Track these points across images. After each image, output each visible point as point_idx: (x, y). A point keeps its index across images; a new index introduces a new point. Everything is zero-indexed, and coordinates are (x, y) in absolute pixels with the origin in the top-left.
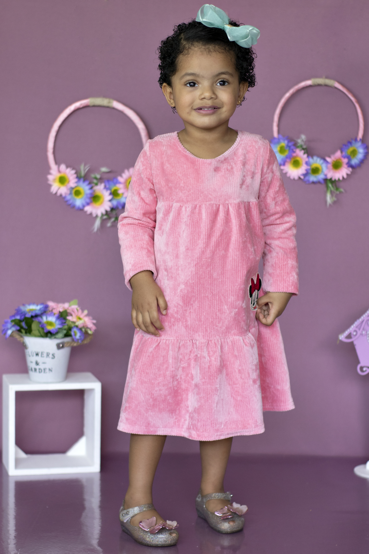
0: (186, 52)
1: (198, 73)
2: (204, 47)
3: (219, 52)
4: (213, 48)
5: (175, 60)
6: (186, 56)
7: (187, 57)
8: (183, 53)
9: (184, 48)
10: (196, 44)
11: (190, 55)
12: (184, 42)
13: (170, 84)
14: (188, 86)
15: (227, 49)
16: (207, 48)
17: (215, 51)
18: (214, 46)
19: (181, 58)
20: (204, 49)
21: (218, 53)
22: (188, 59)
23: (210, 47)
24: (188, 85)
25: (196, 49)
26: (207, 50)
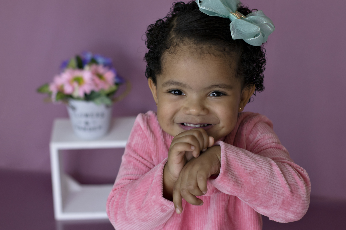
0: (172, 48)
1: (184, 83)
2: (195, 46)
3: (215, 55)
4: (208, 48)
5: (160, 56)
6: (172, 55)
7: (173, 57)
8: (170, 49)
9: (171, 43)
10: (186, 40)
11: (177, 55)
12: (173, 34)
13: (155, 81)
14: (172, 94)
15: (227, 49)
16: (200, 48)
17: (209, 53)
18: (209, 45)
19: (167, 57)
20: (195, 49)
21: (213, 56)
22: (173, 61)
23: (204, 46)
24: (173, 92)
25: (185, 48)
26: (199, 51)
